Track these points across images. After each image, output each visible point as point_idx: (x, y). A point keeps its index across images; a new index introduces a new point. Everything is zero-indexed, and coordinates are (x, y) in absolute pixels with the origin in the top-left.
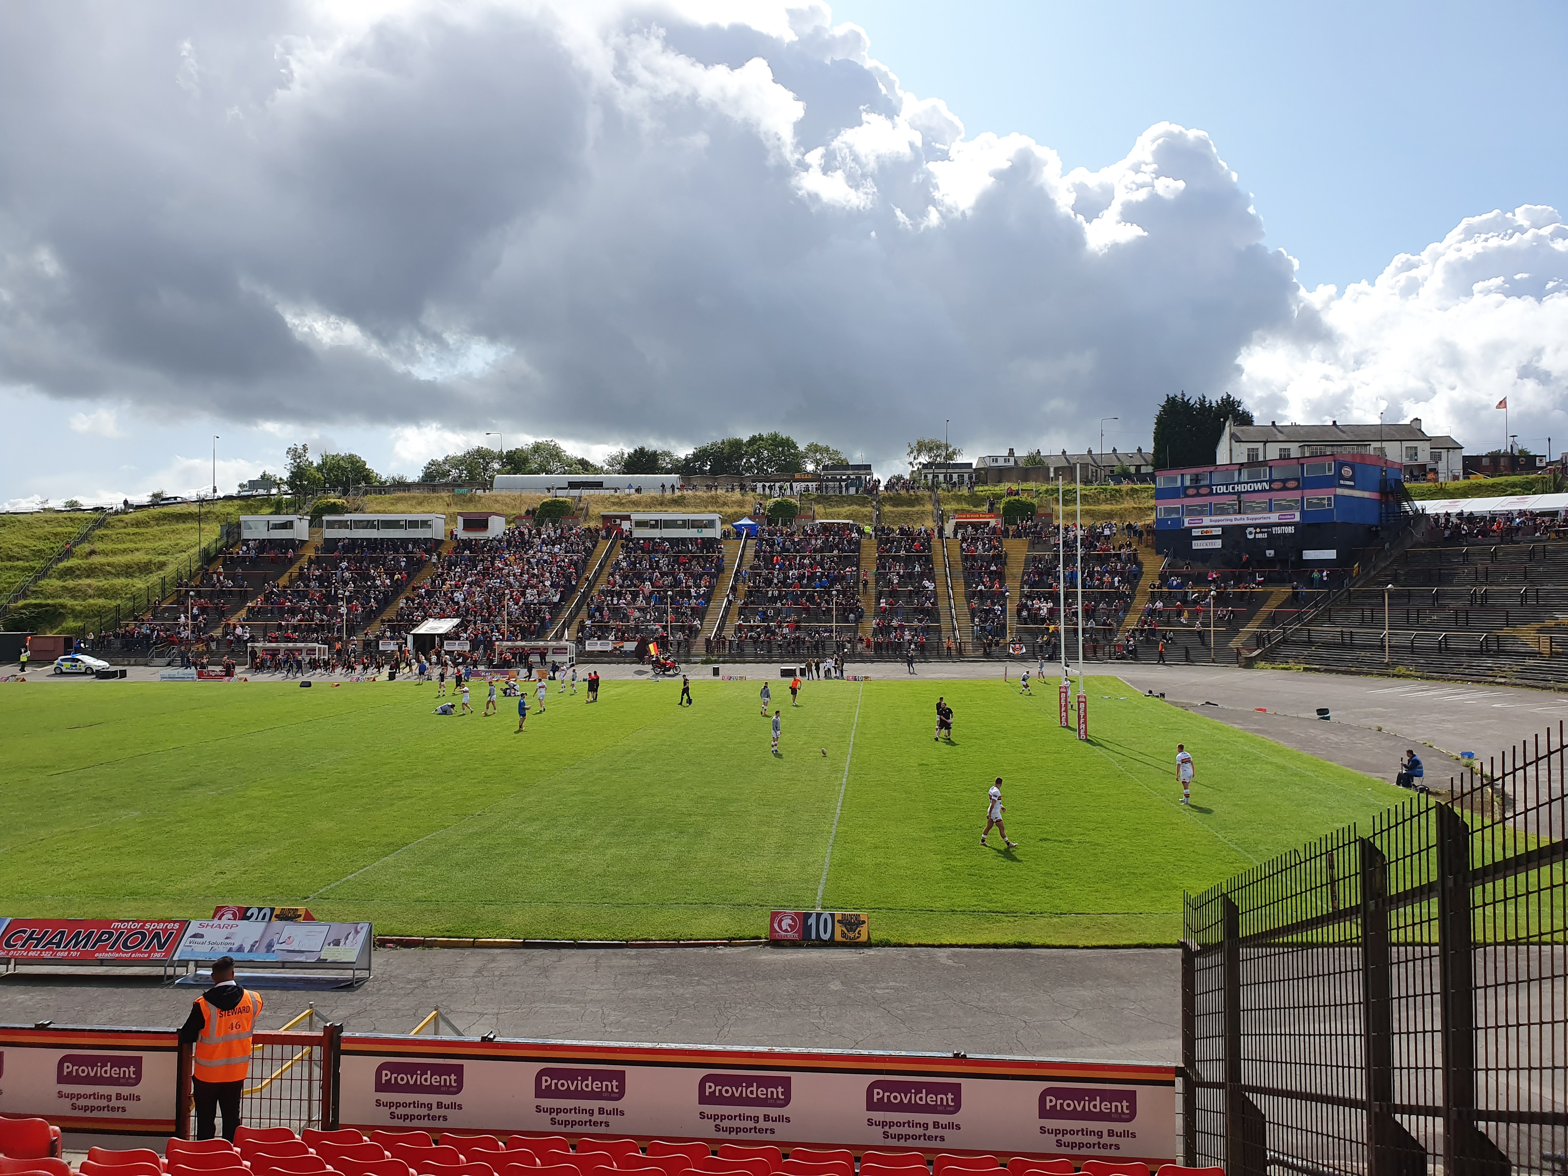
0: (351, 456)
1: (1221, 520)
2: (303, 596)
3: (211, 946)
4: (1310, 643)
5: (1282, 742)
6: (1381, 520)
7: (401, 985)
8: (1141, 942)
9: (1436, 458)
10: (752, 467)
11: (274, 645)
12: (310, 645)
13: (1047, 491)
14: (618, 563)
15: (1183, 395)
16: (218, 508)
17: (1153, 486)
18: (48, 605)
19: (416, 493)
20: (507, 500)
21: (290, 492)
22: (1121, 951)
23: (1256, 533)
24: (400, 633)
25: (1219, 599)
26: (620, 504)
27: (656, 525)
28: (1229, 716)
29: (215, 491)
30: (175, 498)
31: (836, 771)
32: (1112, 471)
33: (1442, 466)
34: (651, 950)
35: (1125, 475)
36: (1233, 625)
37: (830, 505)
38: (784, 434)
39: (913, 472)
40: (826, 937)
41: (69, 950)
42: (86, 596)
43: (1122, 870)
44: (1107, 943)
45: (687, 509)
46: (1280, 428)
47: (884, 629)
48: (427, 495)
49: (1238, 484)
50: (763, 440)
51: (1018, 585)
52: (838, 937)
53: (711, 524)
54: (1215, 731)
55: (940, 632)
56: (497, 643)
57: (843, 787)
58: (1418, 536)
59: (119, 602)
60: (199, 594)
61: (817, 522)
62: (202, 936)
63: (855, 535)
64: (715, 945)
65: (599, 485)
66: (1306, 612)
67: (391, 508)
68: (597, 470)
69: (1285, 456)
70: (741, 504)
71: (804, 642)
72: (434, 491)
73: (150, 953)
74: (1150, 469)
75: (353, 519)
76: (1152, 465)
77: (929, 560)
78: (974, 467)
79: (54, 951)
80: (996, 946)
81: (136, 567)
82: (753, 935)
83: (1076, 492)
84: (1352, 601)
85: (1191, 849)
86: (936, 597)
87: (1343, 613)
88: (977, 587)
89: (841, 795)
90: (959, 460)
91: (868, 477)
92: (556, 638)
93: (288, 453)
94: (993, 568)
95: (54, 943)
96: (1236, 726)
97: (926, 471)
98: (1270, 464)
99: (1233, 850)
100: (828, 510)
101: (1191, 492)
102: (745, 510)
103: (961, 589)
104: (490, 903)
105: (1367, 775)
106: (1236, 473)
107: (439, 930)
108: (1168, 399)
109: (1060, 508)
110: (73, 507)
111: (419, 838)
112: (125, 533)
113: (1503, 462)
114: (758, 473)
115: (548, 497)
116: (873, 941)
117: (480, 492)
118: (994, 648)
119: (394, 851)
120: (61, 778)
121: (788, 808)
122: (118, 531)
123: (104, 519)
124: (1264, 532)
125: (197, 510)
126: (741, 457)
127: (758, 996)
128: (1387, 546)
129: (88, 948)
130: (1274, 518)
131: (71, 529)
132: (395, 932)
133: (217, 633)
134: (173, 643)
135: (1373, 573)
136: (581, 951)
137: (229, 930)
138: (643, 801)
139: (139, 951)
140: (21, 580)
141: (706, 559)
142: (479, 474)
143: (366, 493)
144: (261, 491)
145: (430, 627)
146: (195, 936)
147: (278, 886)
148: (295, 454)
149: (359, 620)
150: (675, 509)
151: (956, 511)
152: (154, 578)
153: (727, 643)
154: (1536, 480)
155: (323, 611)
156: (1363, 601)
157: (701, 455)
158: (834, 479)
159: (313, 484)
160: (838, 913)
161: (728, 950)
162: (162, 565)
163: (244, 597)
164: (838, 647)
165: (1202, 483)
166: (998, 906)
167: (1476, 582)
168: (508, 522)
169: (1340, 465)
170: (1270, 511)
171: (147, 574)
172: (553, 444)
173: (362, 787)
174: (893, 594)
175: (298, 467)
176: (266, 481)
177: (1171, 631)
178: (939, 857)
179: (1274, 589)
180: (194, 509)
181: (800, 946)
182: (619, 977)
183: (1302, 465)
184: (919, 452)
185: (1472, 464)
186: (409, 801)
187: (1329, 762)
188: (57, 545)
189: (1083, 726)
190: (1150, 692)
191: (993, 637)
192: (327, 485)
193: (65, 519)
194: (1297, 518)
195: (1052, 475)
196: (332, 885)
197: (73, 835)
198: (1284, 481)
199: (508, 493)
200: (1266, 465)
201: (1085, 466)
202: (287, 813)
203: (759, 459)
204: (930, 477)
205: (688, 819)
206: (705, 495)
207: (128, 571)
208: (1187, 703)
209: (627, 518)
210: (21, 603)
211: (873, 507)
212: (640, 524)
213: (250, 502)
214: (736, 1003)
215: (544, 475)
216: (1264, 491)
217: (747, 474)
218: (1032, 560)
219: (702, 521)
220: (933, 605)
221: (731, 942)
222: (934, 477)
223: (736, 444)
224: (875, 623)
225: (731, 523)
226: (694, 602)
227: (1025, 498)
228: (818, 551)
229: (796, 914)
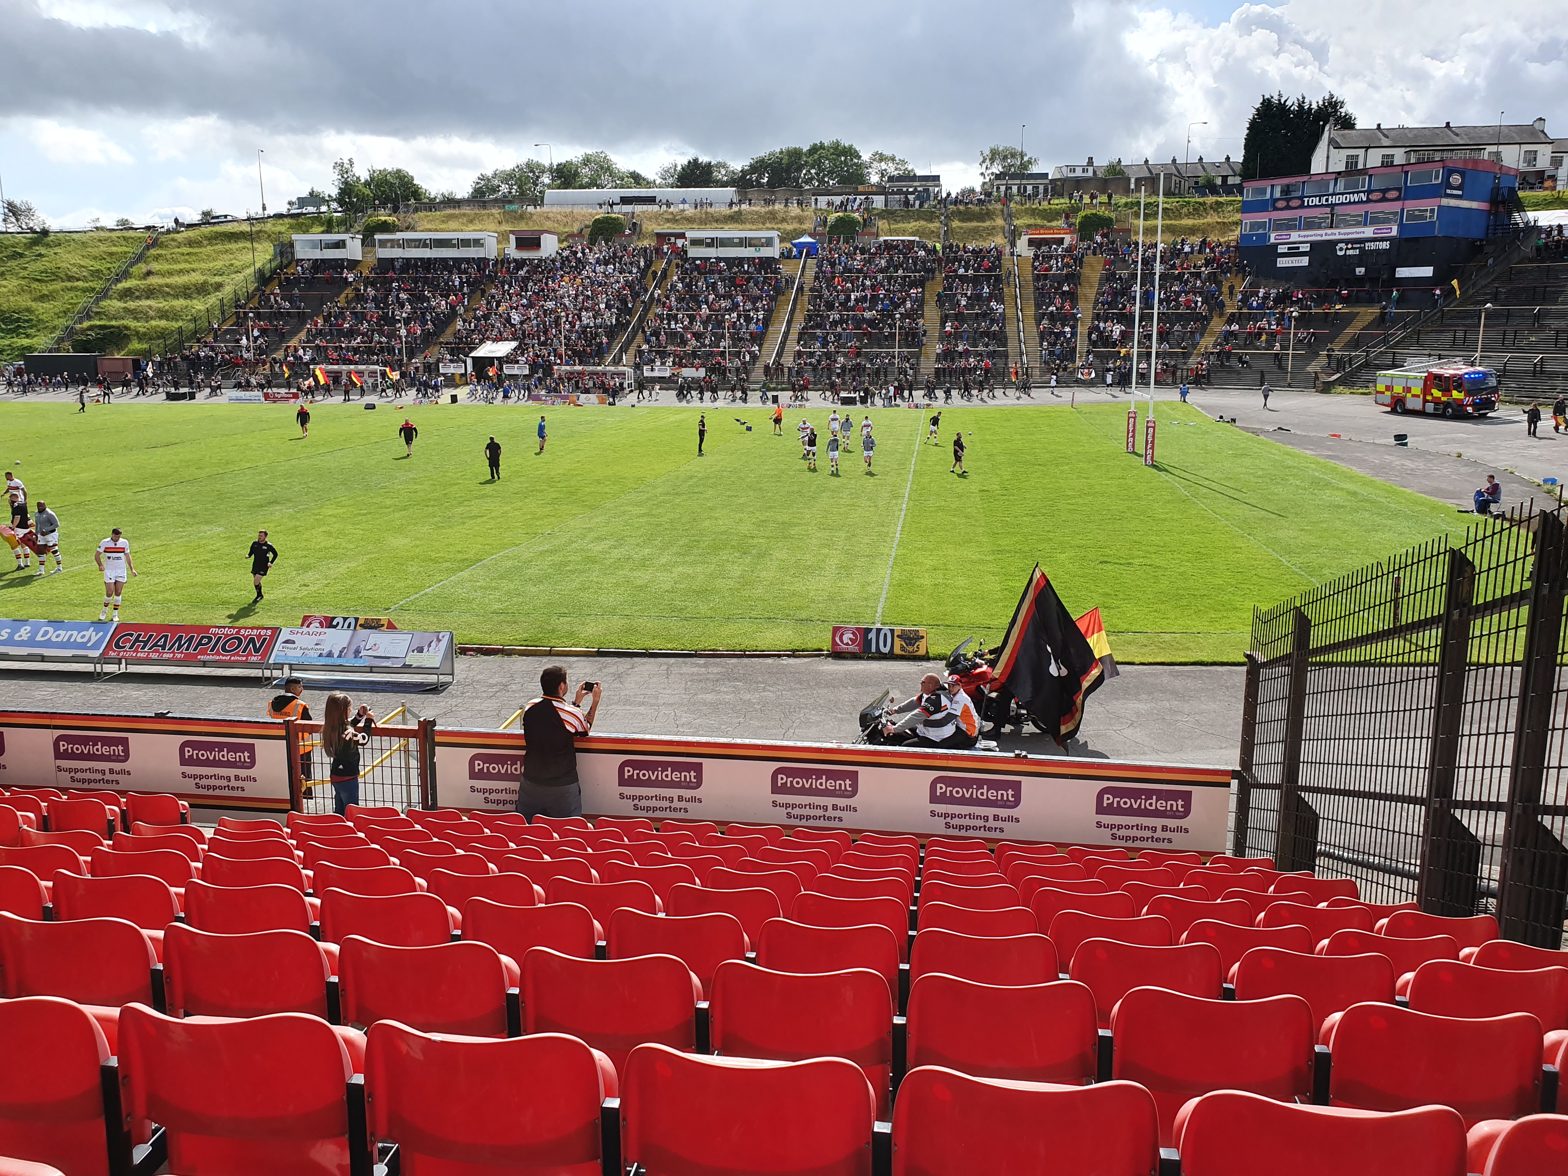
0: (399, 171)
1: (1311, 236)
2: (360, 317)
3: (302, 651)
5: (1355, 468)
6: (1487, 234)
7: (484, 689)
8: (1197, 660)
9: (1557, 163)
10: (812, 179)
11: (336, 367)
12: (372, 367)
13: (1126, 204)
14: (673, 286)
15: (1280, 95)
16: (269, 227)
17: (1240, 198)
18: (113, 327)
19: (466, 210)
20: (559, 217)
21: (340, 209)
22: (1177, 667)
23: (1347, 249)
24: (458, 357)
25: (1303, 320)
26: (674, 220)
27: (712, 243)
28: (1303, 442)
29: (264, 208)
30: (226, 216)
31: (896, 497)
32: (1197, 183)
33: (1561, 172)
34: (718, 660)
35: (1210, 188)
36: (1312, 349)
37: (895, 220)
38: (846, 143)
39: (984, 183)
40: (886, 650)
41: (173, 652)
42: (148, 318)
43: (1181, 592)
44: (1163, 660)
45: (744, 226)
46: (1385, 132)
47: (947, 355)
48: (477, 212)
49: (1332, 195)
50: (824, 149)
51: (1091, 306)
52: (897, 651)
53: (769, 242)
54: (1286, 456)
55: (1007, 357)
56: (556, 367)
57: (903, 513)
58: (1527, 249)
59: (180, 323)
60: (258, 316)
61: (882, 239)
62: (294, 642)
64: (780, 656)
65: (651, 200)
66: (1393, 334)
67: (443, 226)
68: (649, 184)
69: (1387, 162)
70: (800, 220)
71: (865, 368)
72: (485, 207)
73: (247, 656)
74: (1237, 180)
75: (405, 237)
76: (1240, 175)
77: (998, 279)
78: (1050, 178)
79: (160, 653)
81: (194, 288)
82: (815, 647)
83: (1157, 206)
84: (1446, 322)
85: (1253, 572)
86: (1004, 319)
87: (1433, 335)
88: (1047, 309)
89: (901, 520)
90: (1035, 169)
91: (937, 189)
92: (614, 362)
93: (334, 168)
94: (1066, 288)
95: (160, 646)
96: (1308, 452)
97: (999, 182)
98: (1371, 172)
99: (1296, 573)
100: (892, 227)
101: (1281, 204)
102: (804, 227)
103: (1031, 311)
104: (565, 615)
105: (1441, 502)
106: (1332, 183)
107: (516, 639)
108: (1264, 100)
109: (1140, 223)
110: (125, 226)
111: (492, 555)
112: (178, 253)
114: (818, 186)
115: (600, 213)
116: (931, 655)
117: (531, 209)
119: (468, 566)
120: (147, 494)
121: (848, 532)
122: (172, 251)
123: (156, 239)
124: (1356, 248)
125: (249, 229)
126: (799, 170)
127: (821, 702)
128: (1490, 261)
129: (191, 650)
130: (1368, 232)
131: (126, 249)
132: (475, 641)
133: (279, 355)
134: (238, 365)
135: (1471, 292)
136: (652, 660)
137: (318, 637)
138: (707, 523)
139: (237, 654)
140: (83, 301)
141: (764, 280)
142: (530, 189)
143: (416, 210)
144: (311, 209)
145: (488, 350)
146: (287, 642)
147: (359, 598)
148: (343, 169)
149: (418, 342)
150: (731, 226)
151: (1029, 226)
152: (213, 300)
153: (786, 370)
155: (381, 333)
156: (1456, 322)
157: (759, 167)
158: (899, 192)
159: (362, 201)
160: (898, 629)
161: (792, 661)
162: (218, 287)
163: (302, 318)
164: (900, 373)
165: (1294, 195)
168: (560, 241)
169: (1450, 172)
170: (1365, 225)
171: (206, 295)
172: (603, 155)
173: (433, 506)
174: (959, 318)
175: (346, 183)
176: (314, 198)
177: (1246, 354)
178: (997, 578)
179: (1361, 310)
180: (246, 227)
181: (861, 658)
182: (689, 683)
183: (1407, 173)
184: (992, 160)
186: (479, 520)
187: (1402, 489)
188: (114, 265)
189: (1149, 451)
190: (1221, 417)
191: (1062, 362)
192: (377, 202)
193: (118, 237)
194: (1394, 232)
195: (1132, 186)
196: (412, 598)
197: (163, 548)
198: (1384, 191)
199: (559, 209)
200: (1365, 174)
201: (1168, 177)
202: (363, 530)
203: (821, 170)
204: (1003, 188)
205: (750, 541)
206: (762, 210)
207: (186, 292)
208: (1259, 429)
209: (682, 236)
210: (86, 324)
211: (941, 222)
212: (696, 242)
213: (300, 220)
214: (800, 708)
215: (595, 189)
216: (1361, 202)
217: (807, 187)
218: (1108, 280)
219: (760, 238)
220: (1001, 328)
221: (794, 654)
222: (1007, 189)
223: (795, 154)
224: (939, 348)
225: (790, 240)
226: (752, 327)
227: (1102, 211)
228: (881, 271)
229: (857, 629)
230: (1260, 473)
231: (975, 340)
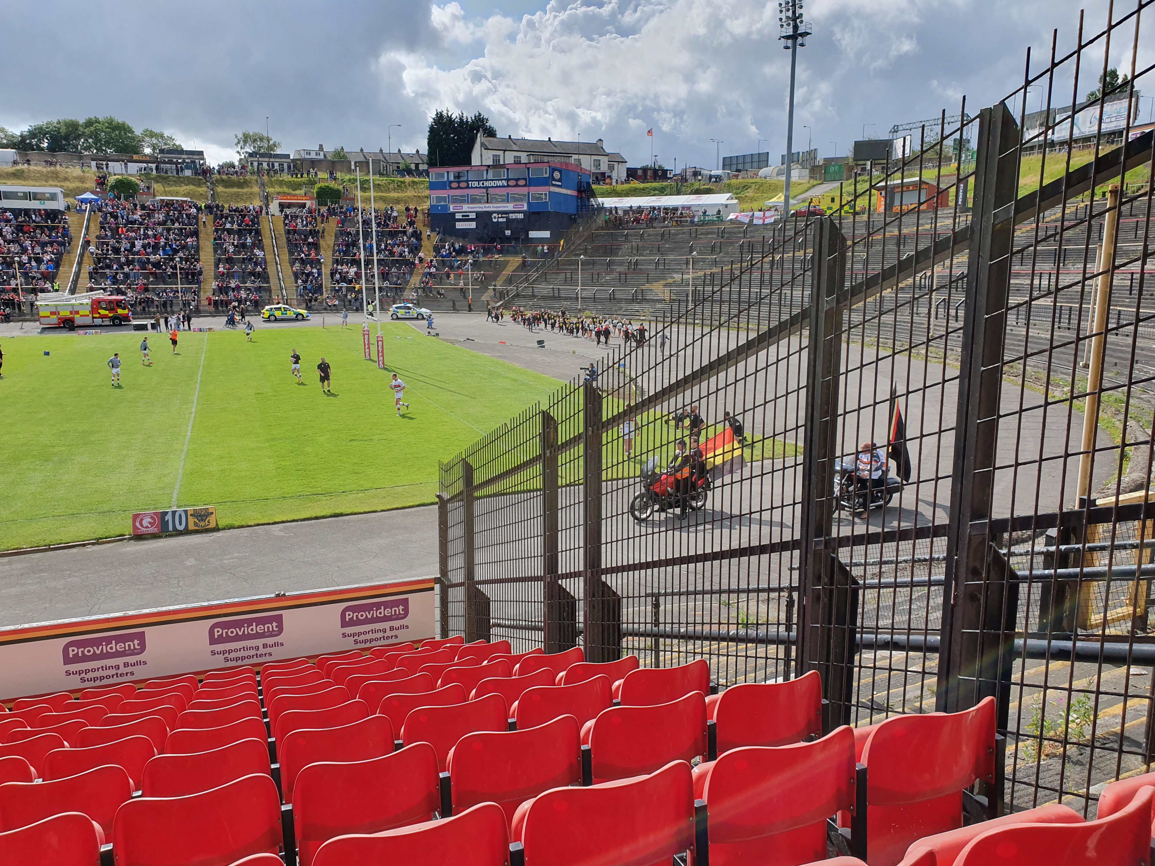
1: (476, 208)
4: (534, 296)
5: (515, 364)
6: (578, 210)
9: (611, 168)
10: (90, 147)
13: (350, 180)
15: (448, 111)
17: (427, 180)
23: (498, 217)
25: (476, 265)
28: (481, 347)
31: (186, 403)
32: (398, 167)
33: (614, 175)
35: (408, 170)
37: (168, 184)
38: (119, 119)
39: (241, 160)
40: (181, 528)
43: (408, 456)
45: (26, 182)
46: (514, 141)
47: (222, 290)
49: (486, 180)
50: (99, 123)
51: (330, 253)
52: (191, 527)
53: (53, 197)
54: (472, 358)
55: (270, 291)
57: (192, 415)
58: (600, 222)
61: (158, 198)
63: (193, 211)
64: (84, 545)
66: (531, 275)
69: (517, 162)
70: (82, 180)
71: (153, 301)
74: (425, 167)
76: (426, 163)
77: (258, 232)
78: (291, 157)
80: (317, 518)
82: (118, 533)
83: (370, 182)
84: (560, 267)
86: (266, 263)
87: (554, 276)
88: (298, 255)
89: (191, 421)
90: (278, 151)
91: (202, 162)
94: (310, 240)
96: (486, 354)
97: (252, 159)
98: (507, 167)
100: (167, 189)
101: (454, 185)
102: (86, 185)
103: (286, 257)
106: (485, 172)
108: (438, 113)
109: (359, 193)
113: (649, 173)
114: (97, 153)
116: (220, 526)
118: (313, 303)
121: (145, 434)
124: (504, 217)
126: (78, 137)
127: (124, 578)
128: (581, 228)
130: (510, 207)
135: (572, 248)
141: (52, 229)
150: (14, 182)
151: (278, 193)
154: (667, 186)
156: (566, 267)
157: (37, 133)
158: (170, 162)
161: (96, 548)
164: (184, 305)
165: (462, 179)
166: (319, 490)
167: (631, 254)
169: (554, 170)
170: (508, 202)
174: (230, 261)
177: (442, 289)
178: (272, 460)
179: (511, 259)
181: (160, 537)
183: (528, 168)
184: (245, 142)
185: (632, 173)
187: (542, 376)
189: (381, 358)
191: (313, 294)
194: (525, 208)
195: (353, 167)
198: (517, 180)
200: (505, 168)
201: (376, 161)
203: (98, 140)
204: (255, 164)
205: (52, 450)
206: (44, 170)
208: (454, 340)
211: (208, 187)
214: (105, 586)
216: (503, 186)
217: (87, 153)
218: (341, 234)
219: (44, 194)
220: (264, 269)
221: (98, 541)
222: (259, 165)
223: (73, 126)
224: (214, 285)
225: (74, 197)
226: (43, 267)
227: (332, 184)
228: (159, 224)
229: (154, 513)
230: (457, 370)
231: (243, 277)
